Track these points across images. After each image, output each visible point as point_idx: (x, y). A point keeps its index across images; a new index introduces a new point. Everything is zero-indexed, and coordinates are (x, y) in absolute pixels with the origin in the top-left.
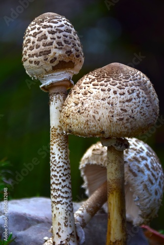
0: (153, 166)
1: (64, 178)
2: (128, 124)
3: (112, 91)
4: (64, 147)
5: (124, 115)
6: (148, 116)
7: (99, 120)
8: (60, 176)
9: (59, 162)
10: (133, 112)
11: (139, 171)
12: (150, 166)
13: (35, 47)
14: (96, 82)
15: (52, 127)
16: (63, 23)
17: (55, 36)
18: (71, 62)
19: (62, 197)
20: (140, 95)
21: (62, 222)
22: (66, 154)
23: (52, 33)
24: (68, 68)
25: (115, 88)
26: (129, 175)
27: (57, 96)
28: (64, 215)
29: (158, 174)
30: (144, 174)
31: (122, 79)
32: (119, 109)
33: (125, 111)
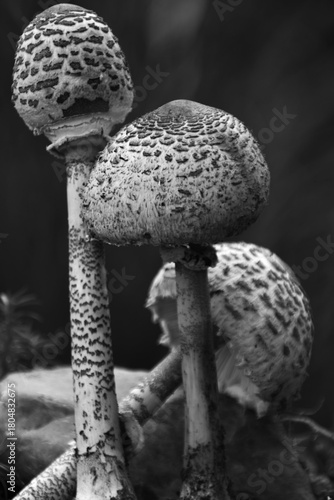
0: (280, 298)
1: (94, 325)
2: (194, 219)
3: (163, 155)
4: (93, 265)
5: (185, 201)
6: (237, 202)
7: (138, 213)
8: (86, 323)
9: (84, 295)
10: (203, 196)
11: (246, 309)
12: (273, 299)
13: (30, 73)
14: (136, 139)
15: (70, 227)
16: (85, 23)
17: (67, 50)
18: (99, 99)
19: (90, 362)
20: (219, 163)
21: (90, 409)
22: (98, 278)
23: (62, 44)
24: (96, 111)
25: (170, 150)
26: (225, 317)
27: (78, 166)
28: (93, 396)
29: (291, 314)
30: (258, 315)
31: (184, 132)
32: (176, 190)
33: (188, 194)
